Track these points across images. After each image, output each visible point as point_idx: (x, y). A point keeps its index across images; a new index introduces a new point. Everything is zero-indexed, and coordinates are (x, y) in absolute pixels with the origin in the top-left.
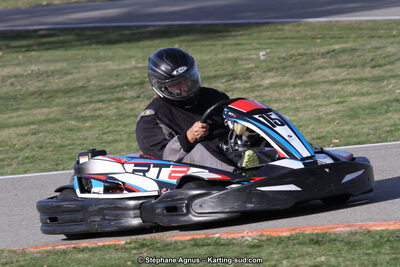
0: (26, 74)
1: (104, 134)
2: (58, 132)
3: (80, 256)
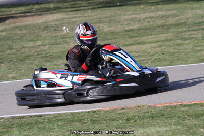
0: (155, 16)
1: (196, 46)
2: (171, 46)
3: (183, 109)
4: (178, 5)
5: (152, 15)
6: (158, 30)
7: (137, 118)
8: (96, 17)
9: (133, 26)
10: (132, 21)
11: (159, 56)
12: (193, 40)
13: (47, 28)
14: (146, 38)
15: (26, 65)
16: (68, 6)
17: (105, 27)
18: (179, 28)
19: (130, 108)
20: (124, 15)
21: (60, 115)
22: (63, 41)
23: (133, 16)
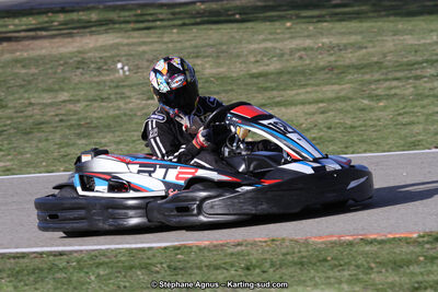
4: (366, 25)
5: (308, 42)
6: (321, 76)
7: (268, 265)
8: (188, 44)
9: (267, 65)
10: (264, 55)
11: (322, 133)
12: (395, 100)
13: (82, 64)
14: (294, 92)
15: (34, 143)
16: (128, 19)
17: (207, 66)
18: (367, 73)
19: (254, 244)
20: (249, 42)
21: (103, 253)
22: (116, 94)
23: (269, 45)
